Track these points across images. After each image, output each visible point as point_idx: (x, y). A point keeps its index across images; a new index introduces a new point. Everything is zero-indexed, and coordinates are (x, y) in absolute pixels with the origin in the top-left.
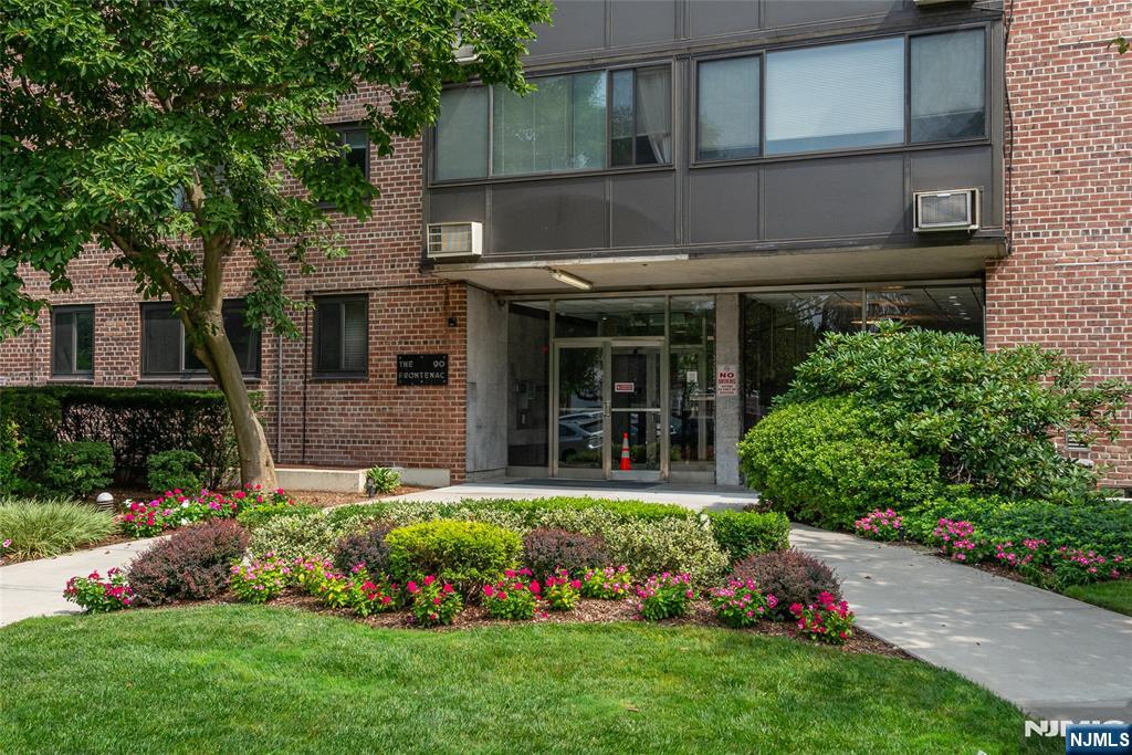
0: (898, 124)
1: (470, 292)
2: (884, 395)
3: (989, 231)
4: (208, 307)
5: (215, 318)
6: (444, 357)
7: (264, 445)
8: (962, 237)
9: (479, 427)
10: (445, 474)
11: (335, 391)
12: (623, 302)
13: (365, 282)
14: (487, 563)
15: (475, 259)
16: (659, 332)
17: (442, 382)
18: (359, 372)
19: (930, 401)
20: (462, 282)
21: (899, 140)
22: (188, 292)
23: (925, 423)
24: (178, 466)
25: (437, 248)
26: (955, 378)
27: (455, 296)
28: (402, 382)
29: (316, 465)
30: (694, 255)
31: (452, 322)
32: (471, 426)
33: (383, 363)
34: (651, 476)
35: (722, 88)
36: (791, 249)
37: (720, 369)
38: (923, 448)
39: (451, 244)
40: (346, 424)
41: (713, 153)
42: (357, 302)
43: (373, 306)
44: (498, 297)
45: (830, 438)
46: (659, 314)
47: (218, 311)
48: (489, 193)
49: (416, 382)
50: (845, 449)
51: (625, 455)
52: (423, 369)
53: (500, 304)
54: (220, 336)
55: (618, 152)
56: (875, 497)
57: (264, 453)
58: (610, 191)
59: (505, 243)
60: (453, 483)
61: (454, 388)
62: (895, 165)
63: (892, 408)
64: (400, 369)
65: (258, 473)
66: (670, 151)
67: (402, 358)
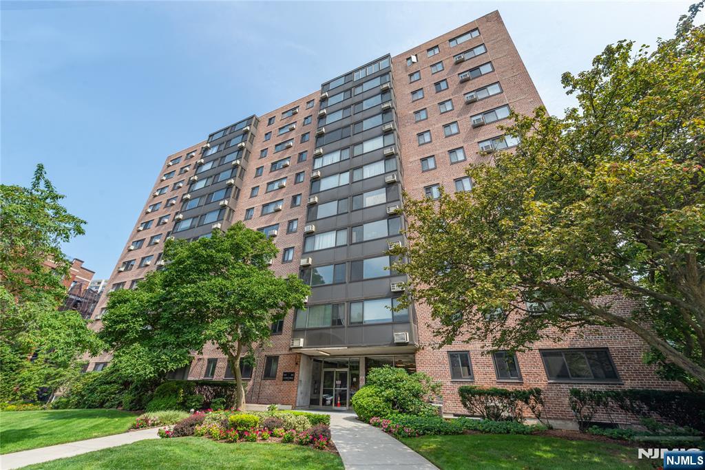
0: (391, 317)
1: (302, 356)
2: (381, 385)
3: (411, 343)
4: (236, 360)
5: (238, 363)
6: (294, 373)
7: (244, 397)
8: (405, 344)
9: (301, 393)
10: (290, 407)
11: (268, 382)
12: (339, 359)
13: (279, 353)
14: (248, 426)
15: (301, 348)
16: (347, 367)
17: (292, 380)
18: (274, 377)
19: (391, 387)
20: (300, 353)
21: (391, 321)
22: (232, 355)
23: (388, 393)
24: (219, 402)
25: (292, 345)
26: (396, 380)
27: (298, 357)
28: (284, 380)
29: (260, 404)
30: (349, 347)
31: (297, 364)
32: (299, 393)
33: (280, 374)
34: (344, 408)
35: (356, 308)
36: (369, 346)
37: (361, 377)
38: (387, 400)
39: (296, 344)
40: (269, 392)
41: (354, 323)
42: (276, 358)
43: (280, 359)
44: (310, 357)
45: (368, 396)
46: (347, 362)
47: (239, 360)
48: (306, 332)
49: (287, 380)
50: (371, 399)
51: (339, 402)
52: (289, 376)
53: (311, 359)
54: (238, 366)
55: (334, 322)
56: (375, 414)
57: (243, 399)
58: (331, 331)
59: (309, 343)
60: (292, 409)
61: (295, 382)
62: (390, 327)
63: (383, 388)
64: (284, 376)
65: (241, 405)
66: (345, 323)
67: (284, 373)
